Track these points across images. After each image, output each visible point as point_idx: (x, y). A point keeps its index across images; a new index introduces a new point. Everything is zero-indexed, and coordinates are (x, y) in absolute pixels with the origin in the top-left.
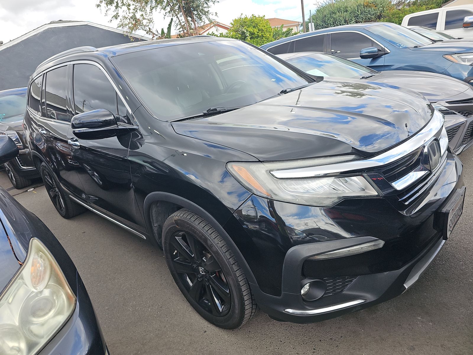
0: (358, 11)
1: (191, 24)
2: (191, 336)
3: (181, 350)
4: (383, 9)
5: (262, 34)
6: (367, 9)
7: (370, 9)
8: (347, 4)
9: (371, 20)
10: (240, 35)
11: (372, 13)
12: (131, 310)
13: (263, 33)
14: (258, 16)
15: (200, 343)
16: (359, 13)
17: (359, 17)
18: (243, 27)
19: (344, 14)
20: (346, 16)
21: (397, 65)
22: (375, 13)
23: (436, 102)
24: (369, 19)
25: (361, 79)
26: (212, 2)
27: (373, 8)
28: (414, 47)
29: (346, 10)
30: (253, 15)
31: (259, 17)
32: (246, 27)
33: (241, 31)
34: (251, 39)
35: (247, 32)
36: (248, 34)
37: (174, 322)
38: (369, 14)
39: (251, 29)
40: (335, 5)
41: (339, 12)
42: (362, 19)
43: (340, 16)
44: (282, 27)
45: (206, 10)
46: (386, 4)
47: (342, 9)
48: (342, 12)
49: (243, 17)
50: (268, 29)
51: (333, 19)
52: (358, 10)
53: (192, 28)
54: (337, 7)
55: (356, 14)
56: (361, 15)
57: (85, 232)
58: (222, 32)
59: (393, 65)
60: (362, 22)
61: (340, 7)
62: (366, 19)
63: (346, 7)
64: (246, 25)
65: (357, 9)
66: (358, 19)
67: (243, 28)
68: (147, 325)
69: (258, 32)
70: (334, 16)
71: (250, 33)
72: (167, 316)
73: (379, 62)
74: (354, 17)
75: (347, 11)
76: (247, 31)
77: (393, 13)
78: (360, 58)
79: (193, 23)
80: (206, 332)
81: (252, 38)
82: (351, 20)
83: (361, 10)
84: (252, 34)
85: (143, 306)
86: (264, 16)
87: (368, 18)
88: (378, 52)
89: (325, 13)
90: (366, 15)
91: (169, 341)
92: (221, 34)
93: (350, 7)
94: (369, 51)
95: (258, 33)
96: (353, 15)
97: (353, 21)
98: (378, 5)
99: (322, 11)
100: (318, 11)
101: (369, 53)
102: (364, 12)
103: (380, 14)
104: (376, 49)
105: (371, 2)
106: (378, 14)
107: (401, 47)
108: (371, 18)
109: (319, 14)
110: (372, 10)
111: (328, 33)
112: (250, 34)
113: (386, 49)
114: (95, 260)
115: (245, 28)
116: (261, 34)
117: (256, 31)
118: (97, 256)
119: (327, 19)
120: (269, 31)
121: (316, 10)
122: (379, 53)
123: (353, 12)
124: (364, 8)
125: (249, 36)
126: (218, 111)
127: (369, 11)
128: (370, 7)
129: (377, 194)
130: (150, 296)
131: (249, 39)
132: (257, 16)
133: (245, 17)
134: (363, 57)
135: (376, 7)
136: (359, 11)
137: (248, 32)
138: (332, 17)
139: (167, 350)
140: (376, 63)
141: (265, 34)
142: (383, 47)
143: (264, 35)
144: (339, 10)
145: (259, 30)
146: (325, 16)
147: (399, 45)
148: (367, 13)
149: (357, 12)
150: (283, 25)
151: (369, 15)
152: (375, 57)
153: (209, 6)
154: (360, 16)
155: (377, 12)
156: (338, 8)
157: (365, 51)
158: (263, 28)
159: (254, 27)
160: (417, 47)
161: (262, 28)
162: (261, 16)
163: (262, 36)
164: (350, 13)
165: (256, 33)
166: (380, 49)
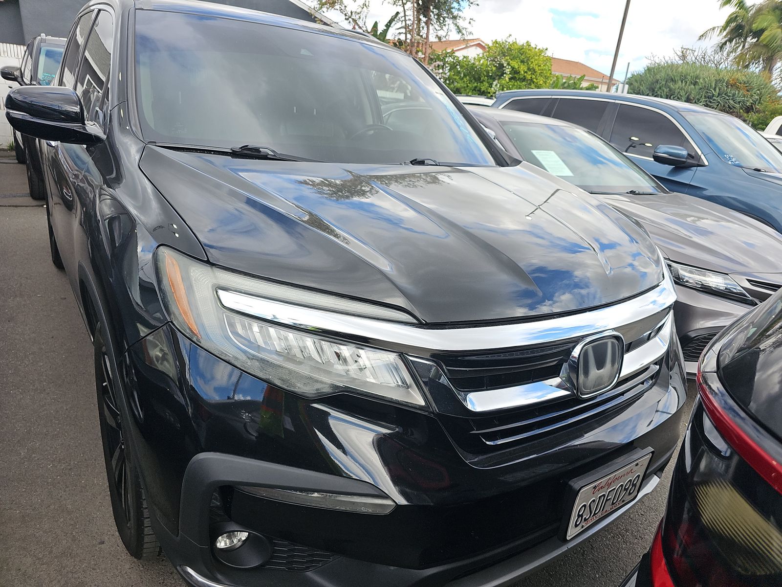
0: (715, 90)
1: (423, 28)
2: (74, 539)
3: (39, 559)
4: (760, 98)
5: (531, 78)
6: (731, 90)
7: (737, 93)
8: (700, 72)
9: (731, 110)
10: (494, 69)
11: (738, 99)
12: (22, 454)
13: (534, 77)
14: (534, 47)
15: (78, 559)
16: (716, 94)
17: (713, 100)
18: (504, 56)
19: (689, 87)
20: (691, 92)
21: (710, 192)
22: (743, 101)
23: (727, 274)
24: (729, 107)
25: (627, 193)
26: (468, 2)
27: (741, 92)
28: (754, 170)
29: (696, 82)
30: (528, 42)
31: (536, 48)
32: (508, 57)
33: (498, 62)
34: (510, 79)
35: (507, 67)
36: (508, 71)
37: (68, 505)
38: (732, 99)
39: (515, 64)
40: (680, 69)
41: (682, 82)
42: (718, 105)
43: (681, 89)
44: (582, 78)
45: (455, 13)
46: (768, 93)
47: (689, 77)
48: (688, 82)
49: (511, 40)
50: (545, 72)
51: (668, 89)
52: (715, 88)
53: (421, 34)
54: (682, 73)
55: (710, 93)
56: (718, 97)
57: (65, 299)
58: (468, 55)
59: (705, 189)
60: (716, 109)
61: (687, 75)
62: (724, 106)
63: (697, 77)
64: (509, 55)
65: (715, 85)
66: (710, 102)
67: (503, 59)
68: (25, 491)
69: (526, 72)
70: (671, 85)
71: (513, 70)
72: (67, 489)
73: (684, 177)
74: (705, 96)
75: (695, 84)
76: (508, 64)
77: (773, 109)
78: (653, 159)
79: (425, 29)
80: (103, 543)
81: (514, 79)
82: (698, 100)
83: (720, 90)
84: (515, 72)
85: (46, 456)
86: (547, 49)
87: (728, 105)
88: (686, 158)
89: (658, 77)
90: (727, 100)
91: (35, 535)
92: (464, 57)
93: (704, 79)
94: (669, 152)
95: (525, 74)
96: (704, 92)
97: (701, 102)
98: (752, 89)
99: (654, 71)
100: (649, 70)
101: (670, 155)
102: (725, 94)
103: (752, 106)
104: (685, 153)
105: (743, 81)
106: (748, 104)
107: (730, 163)
108: (734, 107)
109: (648, 75)
110: (740, 95)
111: (617, 102)
112: (513, 72)
113: (703, 157)
114: (42, 348)
115: (507, 59)
116: (530, 76)
117: (523, 68)
118: (50, 344)
119: (658, 86)
120: (545, 76)
121: (645, 66)
122: (688, 161)
123: (707, 88)
124: (727, 87)
125: (509, 73)
126: (262, 154)
127: (734, 95)
128: (737, 88)
129: (423, 403)
130: (70, 443)
131: (507, 79)
132: (533, 45)
133: (514, 41)
134: (657, 159)
135: (748, 91)
136: (717, 90)
137: (510, 67)
138: (666, 86)
139: (18, 550)
140: (678, 176)
141: (537, 79)
142: (700, 153)
143: (535, 80)
144: (683, 78)
145: (529, 69)
146: (657, 81)
147: (729, 157)
148: (729, 96)
149: (713, 91)
150: (584, 75)
151: (731, 102)
152: (680, 165)
153: (461, 8)
154: (715, 98)
155: (747, 101)
156: (683, 75)
157: (664, 150)
158: (537, 68)
159: (522, 62)
160: (759, 170)
161: (534, 66)
162: (540, 47)
163: (531, 80)
164: (701, 89)
165: (523, 73)
166: (693, 154)
